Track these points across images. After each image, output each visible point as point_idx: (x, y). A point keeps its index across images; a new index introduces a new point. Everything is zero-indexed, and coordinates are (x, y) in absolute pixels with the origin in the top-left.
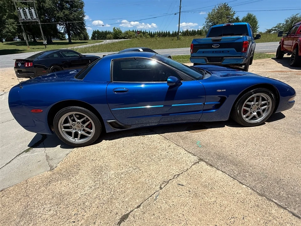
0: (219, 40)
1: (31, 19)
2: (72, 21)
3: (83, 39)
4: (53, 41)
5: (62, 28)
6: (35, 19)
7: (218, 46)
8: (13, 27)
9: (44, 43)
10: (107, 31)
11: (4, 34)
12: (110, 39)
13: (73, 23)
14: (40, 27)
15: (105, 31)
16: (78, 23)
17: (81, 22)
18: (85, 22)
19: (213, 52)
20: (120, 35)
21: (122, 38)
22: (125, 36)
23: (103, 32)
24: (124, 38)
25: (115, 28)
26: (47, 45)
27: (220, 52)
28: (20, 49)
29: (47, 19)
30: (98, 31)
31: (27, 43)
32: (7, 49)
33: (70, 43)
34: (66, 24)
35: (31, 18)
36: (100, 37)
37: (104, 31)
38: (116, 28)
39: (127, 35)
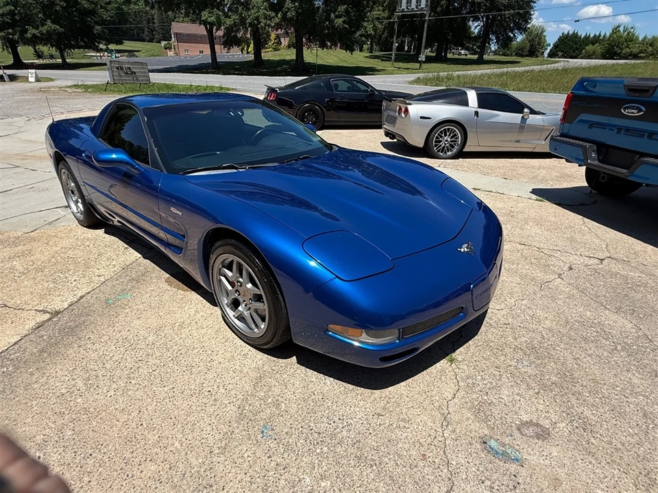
0: (647, 91)
1: (406, 10)
2: (501, 10)
3: (527, 53)
4: (449, 56)
5: (477, 26)
6: (422, 8)
7: (640, 110)
8: (374, 26)
9: (420, 59)
10: (602, 34)
11: (355, 38)
12: (589, 57)
13: (501, 15)
14: (426, 25)
15: (595, 35)
16: (513, 16)
17: (522, 11)
18: (532, 13)
19: (620, 129)
20: (628, 47)
21: (630, 55)
22: (641, 52)
23: (587, 38)
24: (635, 56)
25: (619, 26)
26: (424, 62)
27: (640, 133)
28: (379, 68)
29: (454, 8)
30: (575, 35)
31: (393, 58)
32: (361, 65)
33: (480, 62)
34: (488, 17)
35: (407, 8)
36: (574, 52)
37: (592, 36)
38: (621, 29)
39: (650, 49)
